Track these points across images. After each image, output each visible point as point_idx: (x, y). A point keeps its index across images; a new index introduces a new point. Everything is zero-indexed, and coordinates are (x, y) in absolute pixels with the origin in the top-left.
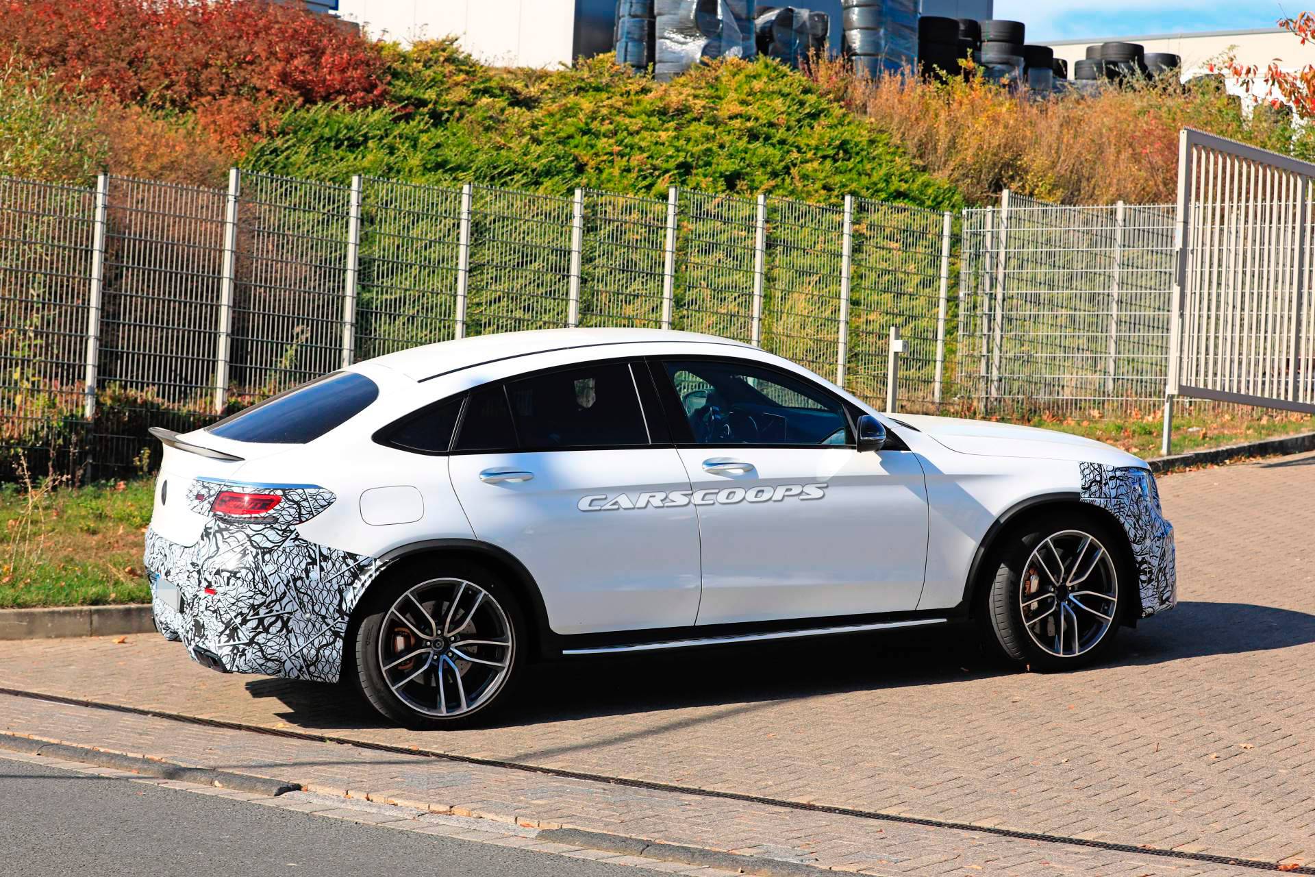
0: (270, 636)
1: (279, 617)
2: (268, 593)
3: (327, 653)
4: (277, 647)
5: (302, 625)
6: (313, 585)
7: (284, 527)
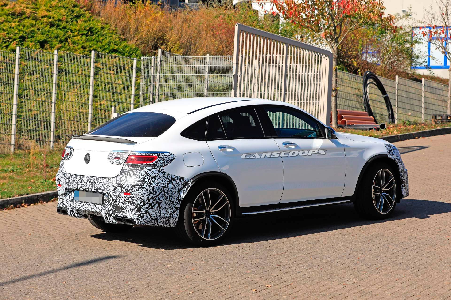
0: (153, 210)
1: (157, 202)
2: (154, 193)
3: (173, 215)
4: (156, 214)
5: (165, 205)
6: (170, 189)
7: (159, 168)
